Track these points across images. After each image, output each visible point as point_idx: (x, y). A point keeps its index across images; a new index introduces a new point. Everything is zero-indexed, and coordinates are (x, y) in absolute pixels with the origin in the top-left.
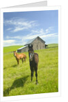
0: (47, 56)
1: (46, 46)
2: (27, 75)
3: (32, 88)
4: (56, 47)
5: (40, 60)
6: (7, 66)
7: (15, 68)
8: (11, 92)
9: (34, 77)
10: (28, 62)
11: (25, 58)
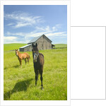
0: (54, 58)
1: (53, 46)
2: (30, 77)
3: (37, 94)
4: (64, 48)
5: (45, 61)
6: (8, 66)
7: (17, 69)
8: (13, 95)
9: (39, 81)
10: (31, 63)
11: (28, 58)
